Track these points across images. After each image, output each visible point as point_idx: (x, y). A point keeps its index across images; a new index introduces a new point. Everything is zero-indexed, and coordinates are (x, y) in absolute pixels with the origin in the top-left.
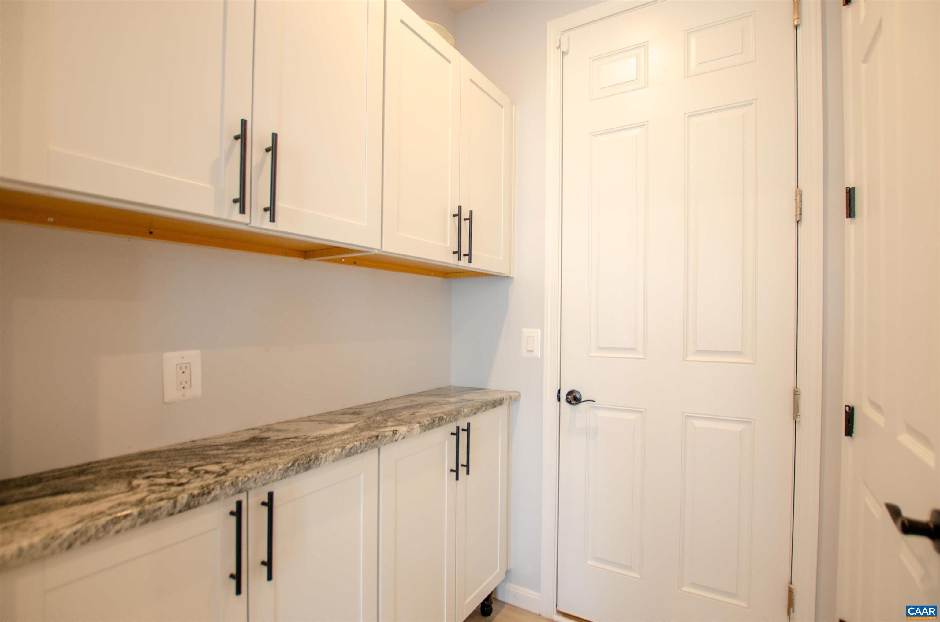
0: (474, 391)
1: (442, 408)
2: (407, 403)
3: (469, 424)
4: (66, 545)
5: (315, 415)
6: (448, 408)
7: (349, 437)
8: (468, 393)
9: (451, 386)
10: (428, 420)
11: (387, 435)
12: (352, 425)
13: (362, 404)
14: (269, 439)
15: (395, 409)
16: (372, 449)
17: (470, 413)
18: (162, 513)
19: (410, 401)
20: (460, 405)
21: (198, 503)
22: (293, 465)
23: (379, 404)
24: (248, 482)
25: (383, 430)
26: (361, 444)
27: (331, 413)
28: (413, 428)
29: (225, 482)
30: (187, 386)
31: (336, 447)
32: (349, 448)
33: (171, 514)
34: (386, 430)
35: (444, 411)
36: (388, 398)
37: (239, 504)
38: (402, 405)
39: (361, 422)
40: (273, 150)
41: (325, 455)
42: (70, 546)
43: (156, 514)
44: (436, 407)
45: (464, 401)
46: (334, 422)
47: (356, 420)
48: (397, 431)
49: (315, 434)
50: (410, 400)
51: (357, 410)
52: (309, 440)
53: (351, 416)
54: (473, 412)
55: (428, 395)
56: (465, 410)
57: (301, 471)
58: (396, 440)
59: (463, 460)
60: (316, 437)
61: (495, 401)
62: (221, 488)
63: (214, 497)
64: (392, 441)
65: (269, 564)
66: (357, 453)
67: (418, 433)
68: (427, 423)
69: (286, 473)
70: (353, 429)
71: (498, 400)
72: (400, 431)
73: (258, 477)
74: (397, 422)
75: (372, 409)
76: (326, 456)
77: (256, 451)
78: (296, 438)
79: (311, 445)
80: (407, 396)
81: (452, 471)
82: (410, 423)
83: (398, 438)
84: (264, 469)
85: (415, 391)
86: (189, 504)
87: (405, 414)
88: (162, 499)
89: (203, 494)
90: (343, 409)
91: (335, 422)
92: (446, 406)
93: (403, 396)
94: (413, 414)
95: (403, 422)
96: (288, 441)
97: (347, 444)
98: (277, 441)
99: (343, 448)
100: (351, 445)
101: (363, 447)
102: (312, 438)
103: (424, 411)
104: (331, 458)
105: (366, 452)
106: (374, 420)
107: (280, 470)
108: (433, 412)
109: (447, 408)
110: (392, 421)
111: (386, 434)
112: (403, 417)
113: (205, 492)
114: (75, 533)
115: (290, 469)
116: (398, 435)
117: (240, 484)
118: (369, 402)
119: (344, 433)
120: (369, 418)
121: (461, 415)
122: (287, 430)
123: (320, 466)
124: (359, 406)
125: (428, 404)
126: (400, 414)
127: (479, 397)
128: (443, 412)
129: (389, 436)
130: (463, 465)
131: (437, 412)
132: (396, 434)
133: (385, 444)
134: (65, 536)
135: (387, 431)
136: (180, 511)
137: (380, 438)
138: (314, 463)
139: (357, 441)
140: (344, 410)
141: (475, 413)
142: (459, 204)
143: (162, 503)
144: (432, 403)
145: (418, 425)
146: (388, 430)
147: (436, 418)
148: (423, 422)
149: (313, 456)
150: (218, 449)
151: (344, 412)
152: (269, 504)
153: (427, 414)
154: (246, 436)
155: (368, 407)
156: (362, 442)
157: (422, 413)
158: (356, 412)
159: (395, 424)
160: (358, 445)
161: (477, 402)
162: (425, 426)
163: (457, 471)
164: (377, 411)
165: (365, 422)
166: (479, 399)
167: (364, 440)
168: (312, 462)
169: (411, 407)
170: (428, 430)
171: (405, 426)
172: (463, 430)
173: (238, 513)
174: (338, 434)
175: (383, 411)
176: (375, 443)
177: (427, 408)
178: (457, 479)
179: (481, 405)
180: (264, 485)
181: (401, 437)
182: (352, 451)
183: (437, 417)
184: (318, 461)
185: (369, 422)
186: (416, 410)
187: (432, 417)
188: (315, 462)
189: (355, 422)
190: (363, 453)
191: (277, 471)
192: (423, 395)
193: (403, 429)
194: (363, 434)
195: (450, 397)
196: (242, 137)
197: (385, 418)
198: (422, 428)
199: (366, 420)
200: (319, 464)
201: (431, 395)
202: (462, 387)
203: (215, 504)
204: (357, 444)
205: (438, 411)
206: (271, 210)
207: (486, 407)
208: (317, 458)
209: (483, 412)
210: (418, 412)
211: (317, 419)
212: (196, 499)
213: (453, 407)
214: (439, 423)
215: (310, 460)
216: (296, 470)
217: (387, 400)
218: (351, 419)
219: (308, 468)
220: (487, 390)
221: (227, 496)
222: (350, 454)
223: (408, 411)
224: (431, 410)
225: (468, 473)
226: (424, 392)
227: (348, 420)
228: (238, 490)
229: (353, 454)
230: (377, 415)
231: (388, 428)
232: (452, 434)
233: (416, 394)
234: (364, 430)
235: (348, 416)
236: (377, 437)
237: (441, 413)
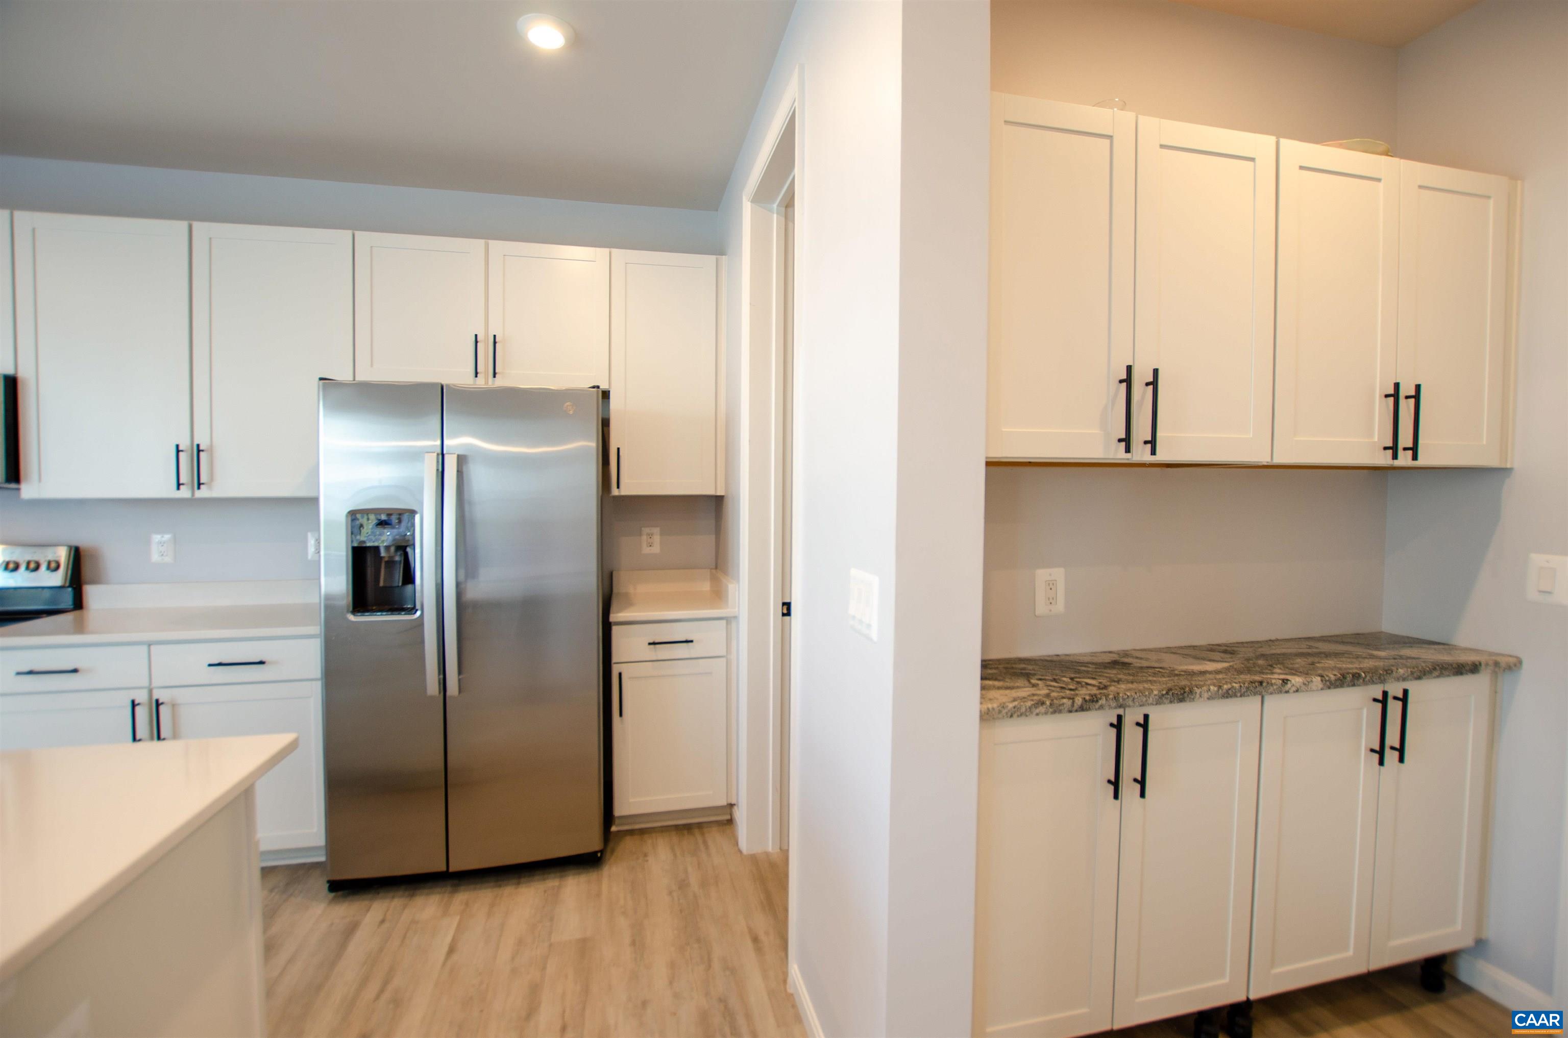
0: (1424, 646)
1: (1360, 662)
2: (1303, 648)
3: (1406, 692)
4: (1009, 714)
5: (1176, 647)
6: (1371, 663)
7: (1225, 677)
8: (1411, 647)
9: (1382, 632)
10: (1335, 675)
11: (1275, 683)
12: (1225, 665)
13: (1235, 641)
14: (1132, 665)
15: (1284, 654)
16: (1255, 695)
17: (1408, 676)
18: (1064, 709)
19: (1308, 647)
20: (1392, 662)
21: (1089, 708)
22: (1167, 693)
23: (1260, 645)
24: (1127, 700)
25: (1269, 676)
26: (1241, 686)
27: (1195, 648)
28: (1312, 681)
29: (1109, 695)
30: (1053, 602)
31: (1211, 685)
32: (1227, 688)
33: (1070, 711)
34: (1272, 677)
35: (1362, 666)
36: (1273, 638)
37: (1120, 718)
38: (1293, 651)
39: (1237, 663)
40: (1154, 384)
41: (1200, 690)
42: (1011, 716)
43: (1061, 708)
44: (1349, 660)
45: (1401, 657)
46: (1202, 659)
47: (1229, 660)
48: (1287, 680)
49: (1185, 668)
50: (1307, 645)
51: (1229, 649)
52: (1176, 672)
53: (1222, 655)
54: (1415, 675)
55: (1337, 642)
56: (1400, 670)
57: (1176, 701)
58: (1287, 692)
59: (1392, 738)
60: (1185, 672)
61: (1462, 665)
62: (1106, 700)
63: (1101, 706)
64: (1281, 692)
65: (1142, 782)
66: (1236, 696)
67: (1320, 688)
68: (1333, 678)
69: (1159, 701)
70: (1227, 670)
71: (1468, 664)
72: (1293, 681)
73: (1136, 697)
74: (1287, 671)
75: (1250, 650)
76: (1201, 692)
77: (1125, 674)
78: (1161, 668)
79: (1181, 678)
80: (1302, 640)
81: (1372, 750)
82: (1307, 674)
83: (1290, 689)
84: (1140, 691)
85: (1317, 634)
86: (1083, 707)
87: (1299, 662)
88: (1063, 698)
89: (1093, 701)
90: (1209, 645)
91: (1204, 659)
92: (1367, 660)
93: (1296, 639)
94: (1312, 664)
95: (1296, 671)
96: (1157, 671)
97: (1224, 684)
98: (1141, 668)
99: (1220, 687)
100: (1229, 686)
101: (1243, 691)
102: (1179, 671)
103: (1330, 663)
104: (1206, 695)
105: (1247, 698)
106: (1254, 663)
107: (1155, 695)
108: (1344, 666)
109: (1368, 664)
110: (1280, 669)
111: (1273, 681)
112: (1297, 666)
113: (1094, 699)
114: (1014, 707)
115: (1165, 696)
116: (1289, 685)
117: (1121, 700)
118: (1244, 640)
119: (1218, 672)
120: (1248, 660)
121: (1391, 676)
122: (1148, 659)
123: (1194, 701)
124: (1231, 644)
125: (1336, 655)
126: (1292, 662)
127: (1430, 655)
128: (1361, 669)
129: (1277, 685)
130: (1392, 748)
131: (1350, 666)
132: (1286, 683)
133: (1271, 694)
134: (1009, 708)
135: (1275, 679)
136: (1076, 711)
137: (1264, 684)
138: (1188, 695)
139: (1236, 683)
140: (1211, 646)
141: (1419, 678)
142: (1396, 380)
143: (1065, 701)
144: (1343, 653)
145: (1319, 678)
146: (1276, 677)
147: (1348, 673)
148: (1327, 676)
149: (1187, 689)
150: (1085, 667)
151: (1212, 648)
152: (1144, 725)
153: (1335, 667)
154: (1108, 658)
155: (1244, 647)
156: (1242, 685)
157: (1327, 665)
158: (1228, 650)
159: (1285, 672)
160: (1237, 688)
161: (1424, 662)
162: (1330, 681)
163: (1381, 753)
164: (1258, 653)
165: (1242, 664)
166: (1430, 659)
167: (1244, 684)
168: (1186, 695)
169: (1309, 654)
170: (1335, 688)
171: (1298, 676)
172: (1395, 698)
173: (1118, 726)
174: (1209, 672)
175: (1267, 655)
176: (1258, 689)
177: (1335, 660)
178: (1381, 763)
179: (1430, 667)
180: (1141, 706)
181: (1294, 689)
182: (1230, 692)
183: (1351, 673)
184: (1192, 694)
185: (1248, 665)
186: (1316, 660)
187: (1341, 672)
188: (1190, 696)
189: (1229, 662)
190: (1243, 698)
191: (1153, 696)
192: (1329, 641)
193: (1296, 680)
194: (1242, 676)
195: (1377, 649)
196: (1128, 381)
197: (1271, 663)
198: (1325, 684)
199: (1244, 662)
200: (1193, 699)
201: (1343, 643)
202: (1403, 637)
203: (1100, 712)
204: (1237, 686)
205: (1352, 666)
206: (1152, 443)
207: (1441, 671)
208: (1191, 692)
209: (1435, 677)
210: (1319, 663)
211: (1179, 652)
212: (1088, 704)
213: (1380, 664)
214: (1352, 681)
215: (1185, 692)
216: (1171, 698)
217: (1270, 640)
218: (1222, 658)
219: (1181, 700)
220: (1451, 647)
221: (1110, 707)
222: (1227, 695)
223: (1306, 660)
224: (1341, 663)
225: (1401, 760)
226: (1331, 636)
227: (1220, 659)
228: (1119, 705)
229: (1231, 697)
230: (1258, 657)
231: (1275, 675)
232: (1375, 700)
233: (1316, 637)
234: (1243, 672)
235: (1218, 653)
236: (1261, 683)
237: (1356, 668)
